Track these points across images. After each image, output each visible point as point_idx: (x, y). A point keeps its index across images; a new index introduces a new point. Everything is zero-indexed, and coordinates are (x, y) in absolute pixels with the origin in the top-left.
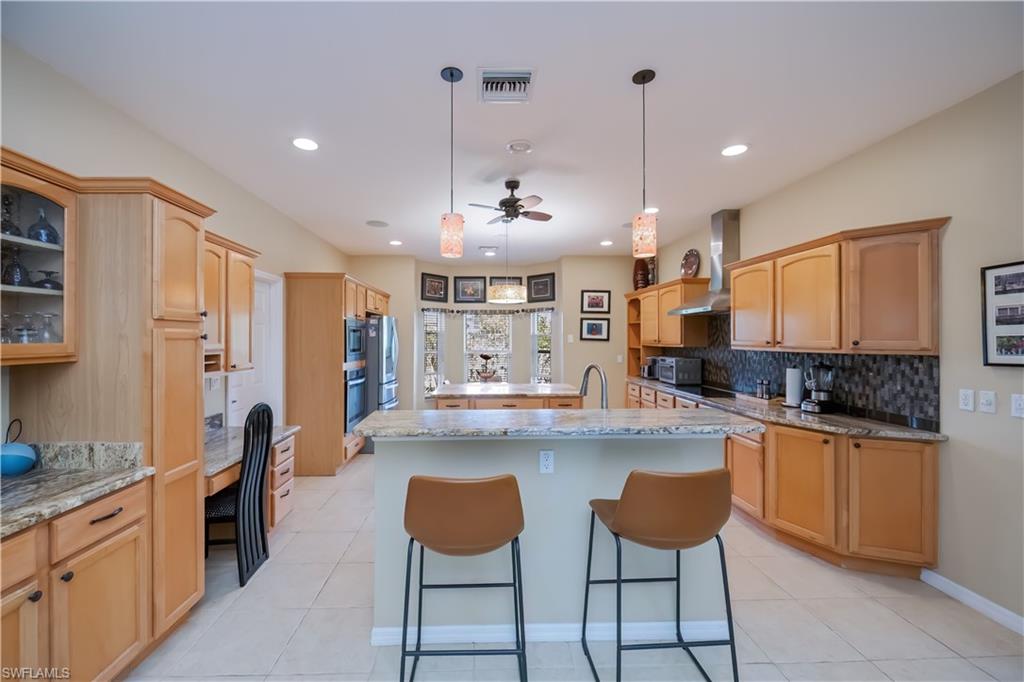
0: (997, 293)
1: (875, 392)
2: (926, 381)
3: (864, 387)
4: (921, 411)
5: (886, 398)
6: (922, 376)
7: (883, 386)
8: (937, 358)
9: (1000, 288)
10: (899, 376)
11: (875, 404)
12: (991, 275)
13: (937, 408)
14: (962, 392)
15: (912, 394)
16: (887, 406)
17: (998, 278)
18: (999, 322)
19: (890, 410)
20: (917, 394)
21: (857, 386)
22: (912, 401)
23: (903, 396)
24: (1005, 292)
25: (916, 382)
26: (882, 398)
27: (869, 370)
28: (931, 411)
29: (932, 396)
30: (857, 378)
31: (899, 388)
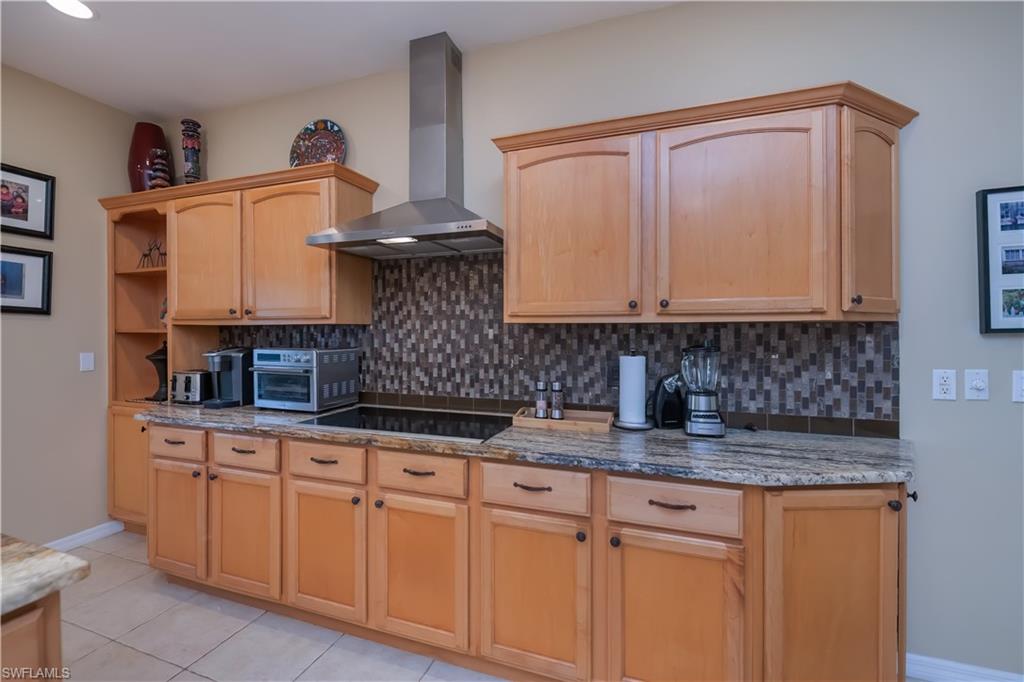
0: (1004, 228)
1: (782, 386)
2: (879, 361)
3: (760, 379)
4: (870, 407)
5: (806, 394)
6: (870, 354)
7: (798, 375)
8: (895, 324)
9: (1008, 221)
10: (829, 357)
11: (782, 406)
12: (995, 203)
13: (896, 402)
14: (937, 373)
15: (855, 383)
16: (806, 406)
17: (1004, 207)
18: (1007, 270)
19: (812, 411)
20: (862, 384)
21: (745, 379)
22: (853, 395)
23: (837, 388)
24: (1015, 226)
25: (861, 364)
26: (797, 395)
27: (768, 349)
28: (887, 406)
29: (888, 383)
30: (745, 366)
31: (829, 375)
